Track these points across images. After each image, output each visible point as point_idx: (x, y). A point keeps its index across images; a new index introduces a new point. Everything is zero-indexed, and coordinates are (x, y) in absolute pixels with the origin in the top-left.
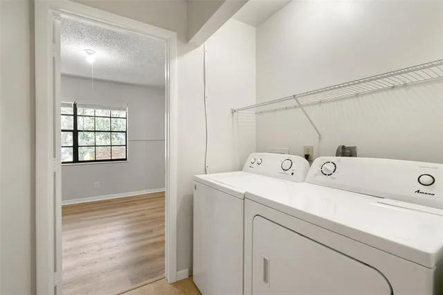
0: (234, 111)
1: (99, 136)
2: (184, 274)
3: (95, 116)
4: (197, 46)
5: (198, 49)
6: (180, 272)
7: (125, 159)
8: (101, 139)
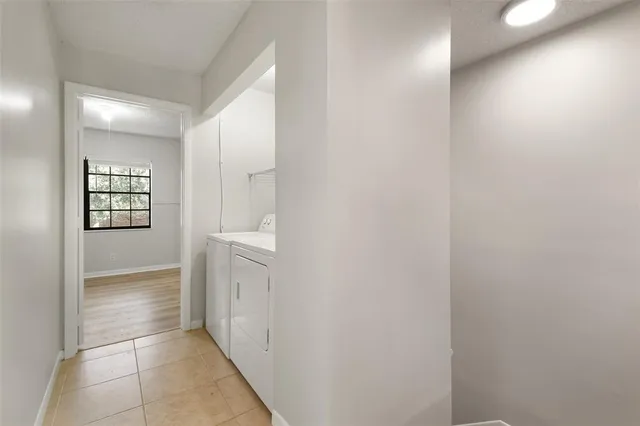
0: (250, 176)
1: (116, 198)
2: (198, 324)
3: (110, 175)
4: (211, 116)
5: (212, 120)
6: (194, 322)
7: (149, 227)
8: (117, 202)
